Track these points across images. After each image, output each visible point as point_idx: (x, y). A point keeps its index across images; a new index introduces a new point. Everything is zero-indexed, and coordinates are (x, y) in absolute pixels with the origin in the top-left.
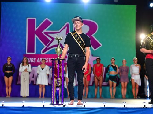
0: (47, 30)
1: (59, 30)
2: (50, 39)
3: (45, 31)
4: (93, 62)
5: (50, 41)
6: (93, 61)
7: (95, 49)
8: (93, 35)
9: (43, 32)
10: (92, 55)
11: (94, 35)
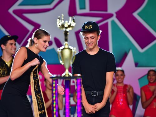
0: (20, 5)
1: (50, 4)
2: (30, 27)
3: (16, 7)
4: (138, 81)
5: (28, 31)
6: (139, 79)
7: (142, 47)
8: (135, 14)
9: (11, 11)
10: (136, 65)
11: (138, 14)
